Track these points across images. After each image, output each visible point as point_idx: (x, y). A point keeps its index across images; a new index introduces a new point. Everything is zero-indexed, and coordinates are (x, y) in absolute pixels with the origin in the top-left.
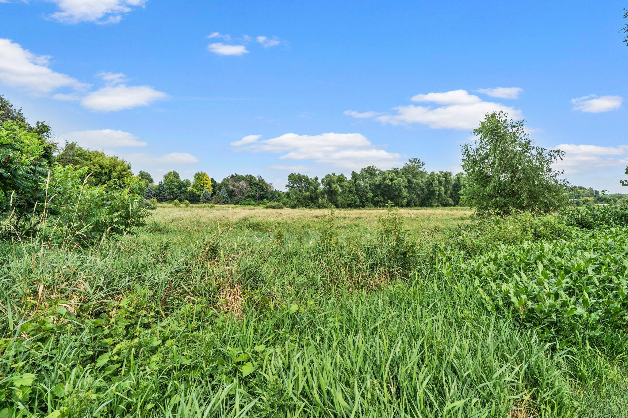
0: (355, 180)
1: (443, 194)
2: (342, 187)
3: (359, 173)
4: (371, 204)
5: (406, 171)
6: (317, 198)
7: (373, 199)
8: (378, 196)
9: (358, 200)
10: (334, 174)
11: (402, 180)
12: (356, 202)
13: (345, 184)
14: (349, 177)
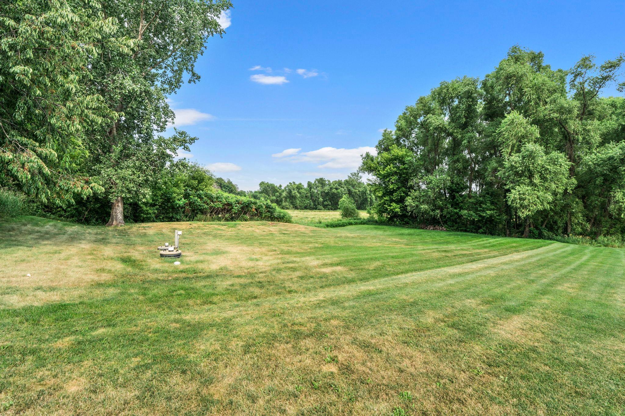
0: (311, 188)
1: (374, 201)
2: (300, 193)
3: (313, 182)
4: (321, 207)
5: (347, 182)
6: (281, 201)
7: (323, 203)
8: (326, 201)
9: (312, 204)
10: (294, 183)
11: (343, 189)
12: (310, 205)
13: (302, 191)
14: (306, 186)
